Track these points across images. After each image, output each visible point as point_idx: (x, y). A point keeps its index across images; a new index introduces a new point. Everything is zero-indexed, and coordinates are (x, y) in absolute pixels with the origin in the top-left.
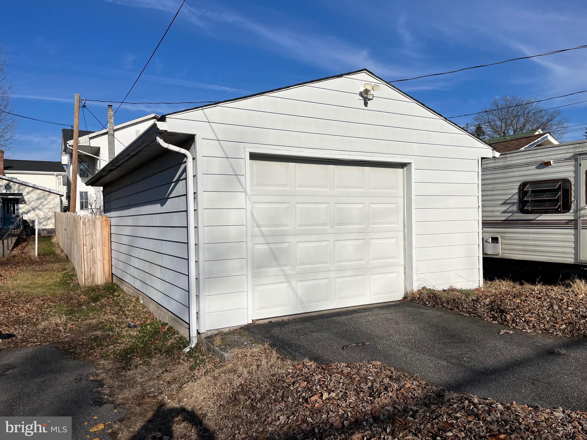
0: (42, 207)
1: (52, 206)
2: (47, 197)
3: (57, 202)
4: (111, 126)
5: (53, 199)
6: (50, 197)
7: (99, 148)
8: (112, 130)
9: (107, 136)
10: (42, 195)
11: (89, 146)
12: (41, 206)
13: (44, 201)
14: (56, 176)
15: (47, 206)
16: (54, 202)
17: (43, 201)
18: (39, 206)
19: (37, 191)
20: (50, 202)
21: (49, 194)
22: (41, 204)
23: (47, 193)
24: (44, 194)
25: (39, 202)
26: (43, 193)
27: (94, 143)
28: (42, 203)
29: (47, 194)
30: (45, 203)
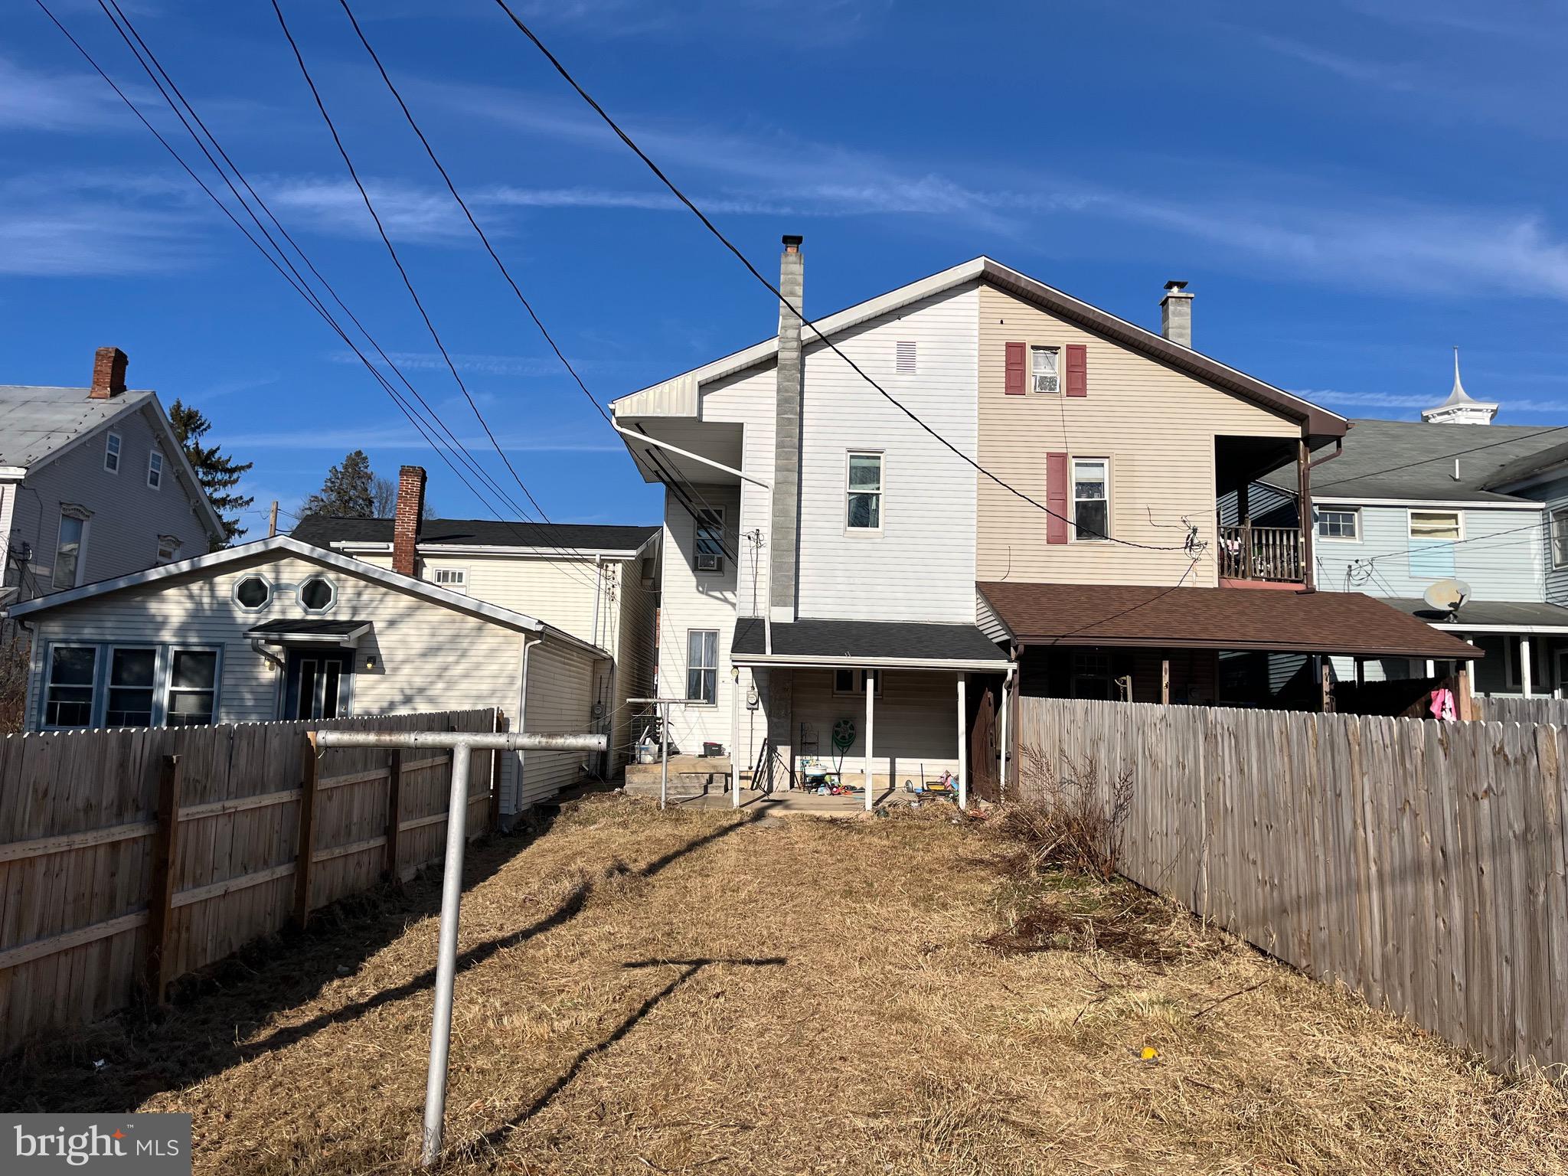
0: (446, 689)
1: (484, 687)
2: (468, 640)
3: (511, 667)
4: (792, 327)
5: (493, 652)
6: (482, 640)
7: (740, 427)
8: (795, 344)
9: (772, 375)
10: (448, 632)
11: (698, 419)
12: (440, 685)
13: (457, 662)
14: (600, 566)
15: (464, 685)
16: (495, 667)
17: (451, 659)
18: (432, 683)
19: (429, 612)
20: (478, 666)
21: (480, 629)
22: (440, 676)
23: (472, 621)
24: (457, 625)
25: (432, 665)
26: (453, 622)
27: (719, 408)
28: (446, 669)
29: (469, 626)
30: (458, 670)
